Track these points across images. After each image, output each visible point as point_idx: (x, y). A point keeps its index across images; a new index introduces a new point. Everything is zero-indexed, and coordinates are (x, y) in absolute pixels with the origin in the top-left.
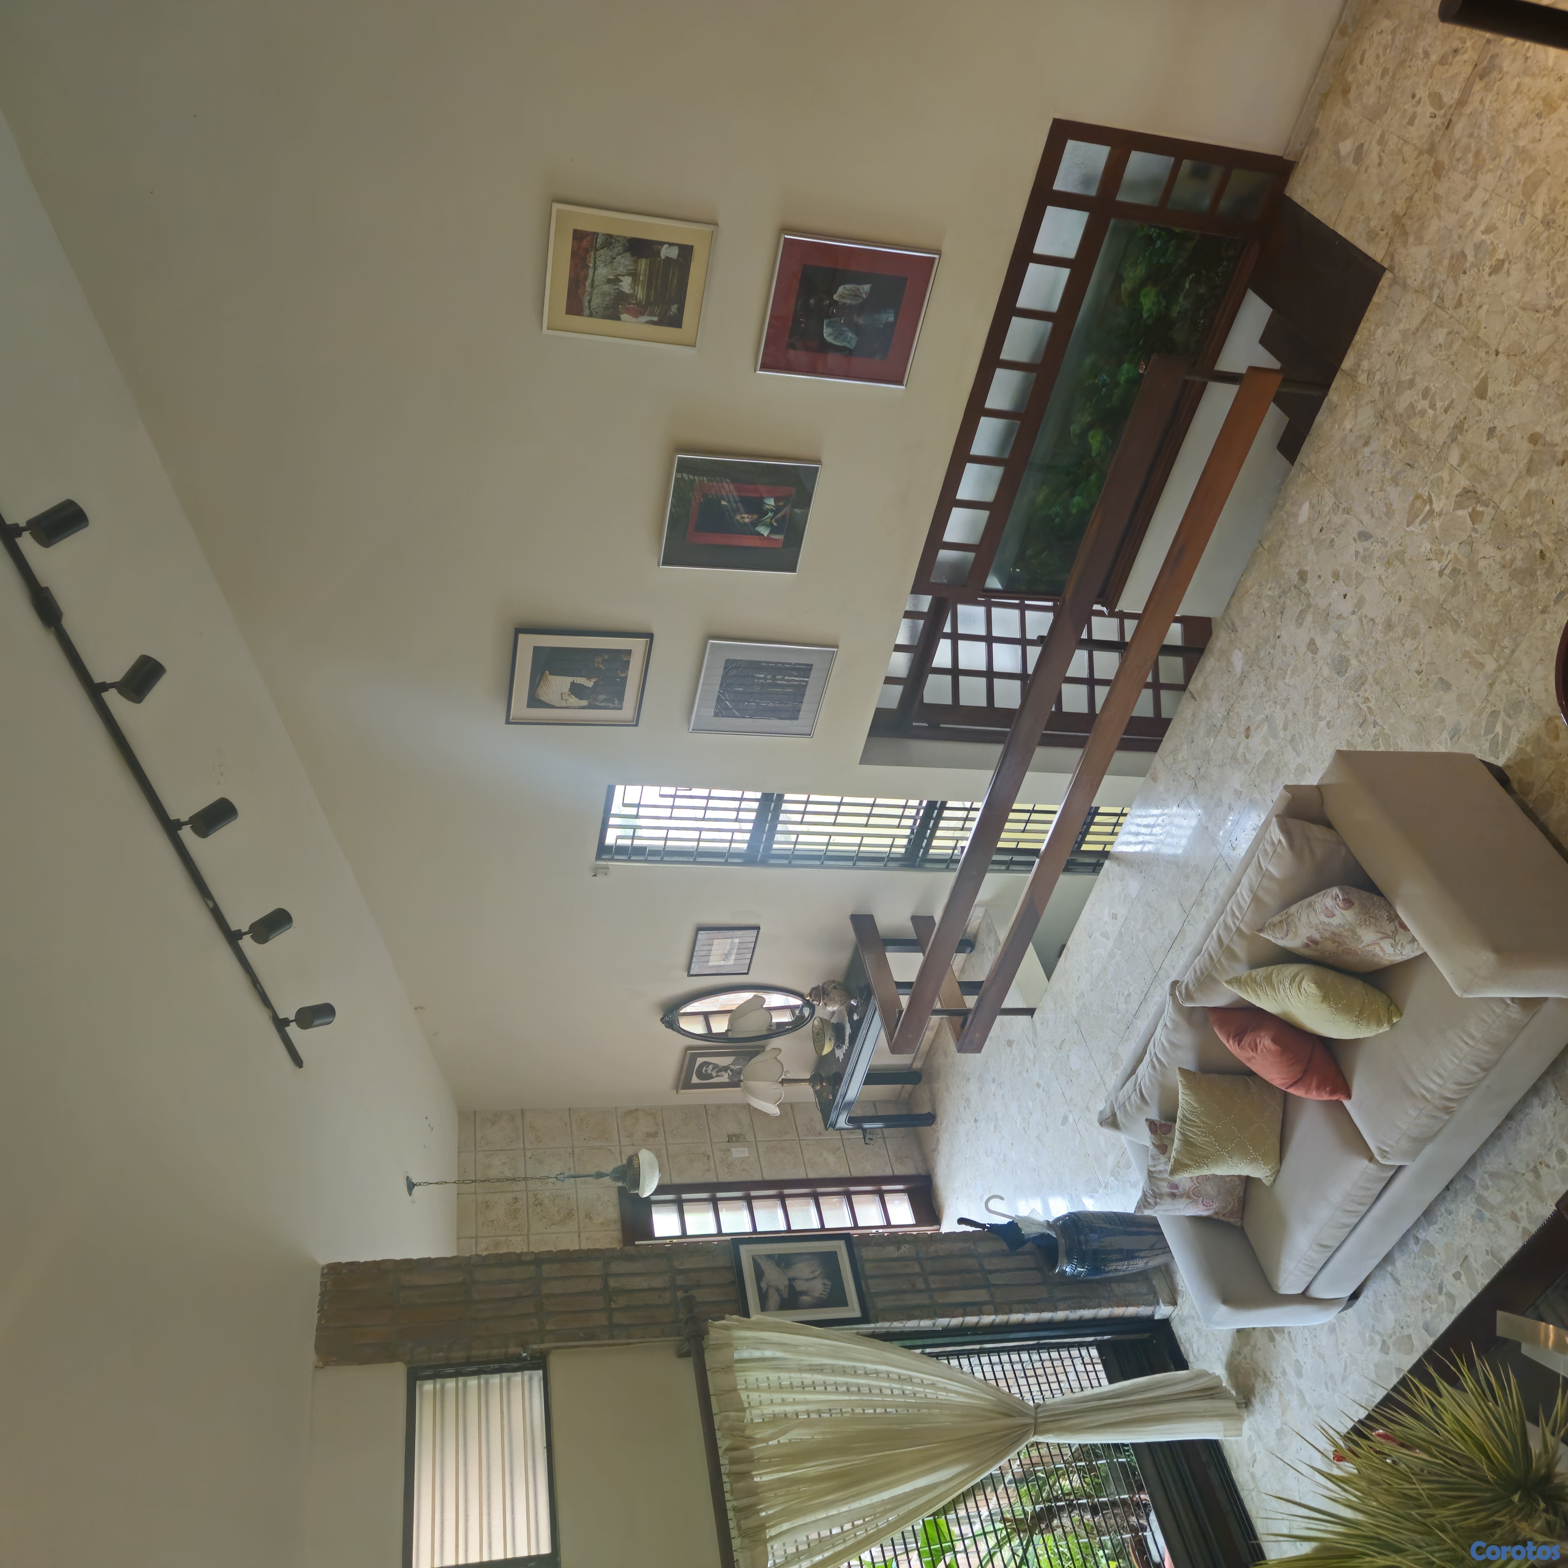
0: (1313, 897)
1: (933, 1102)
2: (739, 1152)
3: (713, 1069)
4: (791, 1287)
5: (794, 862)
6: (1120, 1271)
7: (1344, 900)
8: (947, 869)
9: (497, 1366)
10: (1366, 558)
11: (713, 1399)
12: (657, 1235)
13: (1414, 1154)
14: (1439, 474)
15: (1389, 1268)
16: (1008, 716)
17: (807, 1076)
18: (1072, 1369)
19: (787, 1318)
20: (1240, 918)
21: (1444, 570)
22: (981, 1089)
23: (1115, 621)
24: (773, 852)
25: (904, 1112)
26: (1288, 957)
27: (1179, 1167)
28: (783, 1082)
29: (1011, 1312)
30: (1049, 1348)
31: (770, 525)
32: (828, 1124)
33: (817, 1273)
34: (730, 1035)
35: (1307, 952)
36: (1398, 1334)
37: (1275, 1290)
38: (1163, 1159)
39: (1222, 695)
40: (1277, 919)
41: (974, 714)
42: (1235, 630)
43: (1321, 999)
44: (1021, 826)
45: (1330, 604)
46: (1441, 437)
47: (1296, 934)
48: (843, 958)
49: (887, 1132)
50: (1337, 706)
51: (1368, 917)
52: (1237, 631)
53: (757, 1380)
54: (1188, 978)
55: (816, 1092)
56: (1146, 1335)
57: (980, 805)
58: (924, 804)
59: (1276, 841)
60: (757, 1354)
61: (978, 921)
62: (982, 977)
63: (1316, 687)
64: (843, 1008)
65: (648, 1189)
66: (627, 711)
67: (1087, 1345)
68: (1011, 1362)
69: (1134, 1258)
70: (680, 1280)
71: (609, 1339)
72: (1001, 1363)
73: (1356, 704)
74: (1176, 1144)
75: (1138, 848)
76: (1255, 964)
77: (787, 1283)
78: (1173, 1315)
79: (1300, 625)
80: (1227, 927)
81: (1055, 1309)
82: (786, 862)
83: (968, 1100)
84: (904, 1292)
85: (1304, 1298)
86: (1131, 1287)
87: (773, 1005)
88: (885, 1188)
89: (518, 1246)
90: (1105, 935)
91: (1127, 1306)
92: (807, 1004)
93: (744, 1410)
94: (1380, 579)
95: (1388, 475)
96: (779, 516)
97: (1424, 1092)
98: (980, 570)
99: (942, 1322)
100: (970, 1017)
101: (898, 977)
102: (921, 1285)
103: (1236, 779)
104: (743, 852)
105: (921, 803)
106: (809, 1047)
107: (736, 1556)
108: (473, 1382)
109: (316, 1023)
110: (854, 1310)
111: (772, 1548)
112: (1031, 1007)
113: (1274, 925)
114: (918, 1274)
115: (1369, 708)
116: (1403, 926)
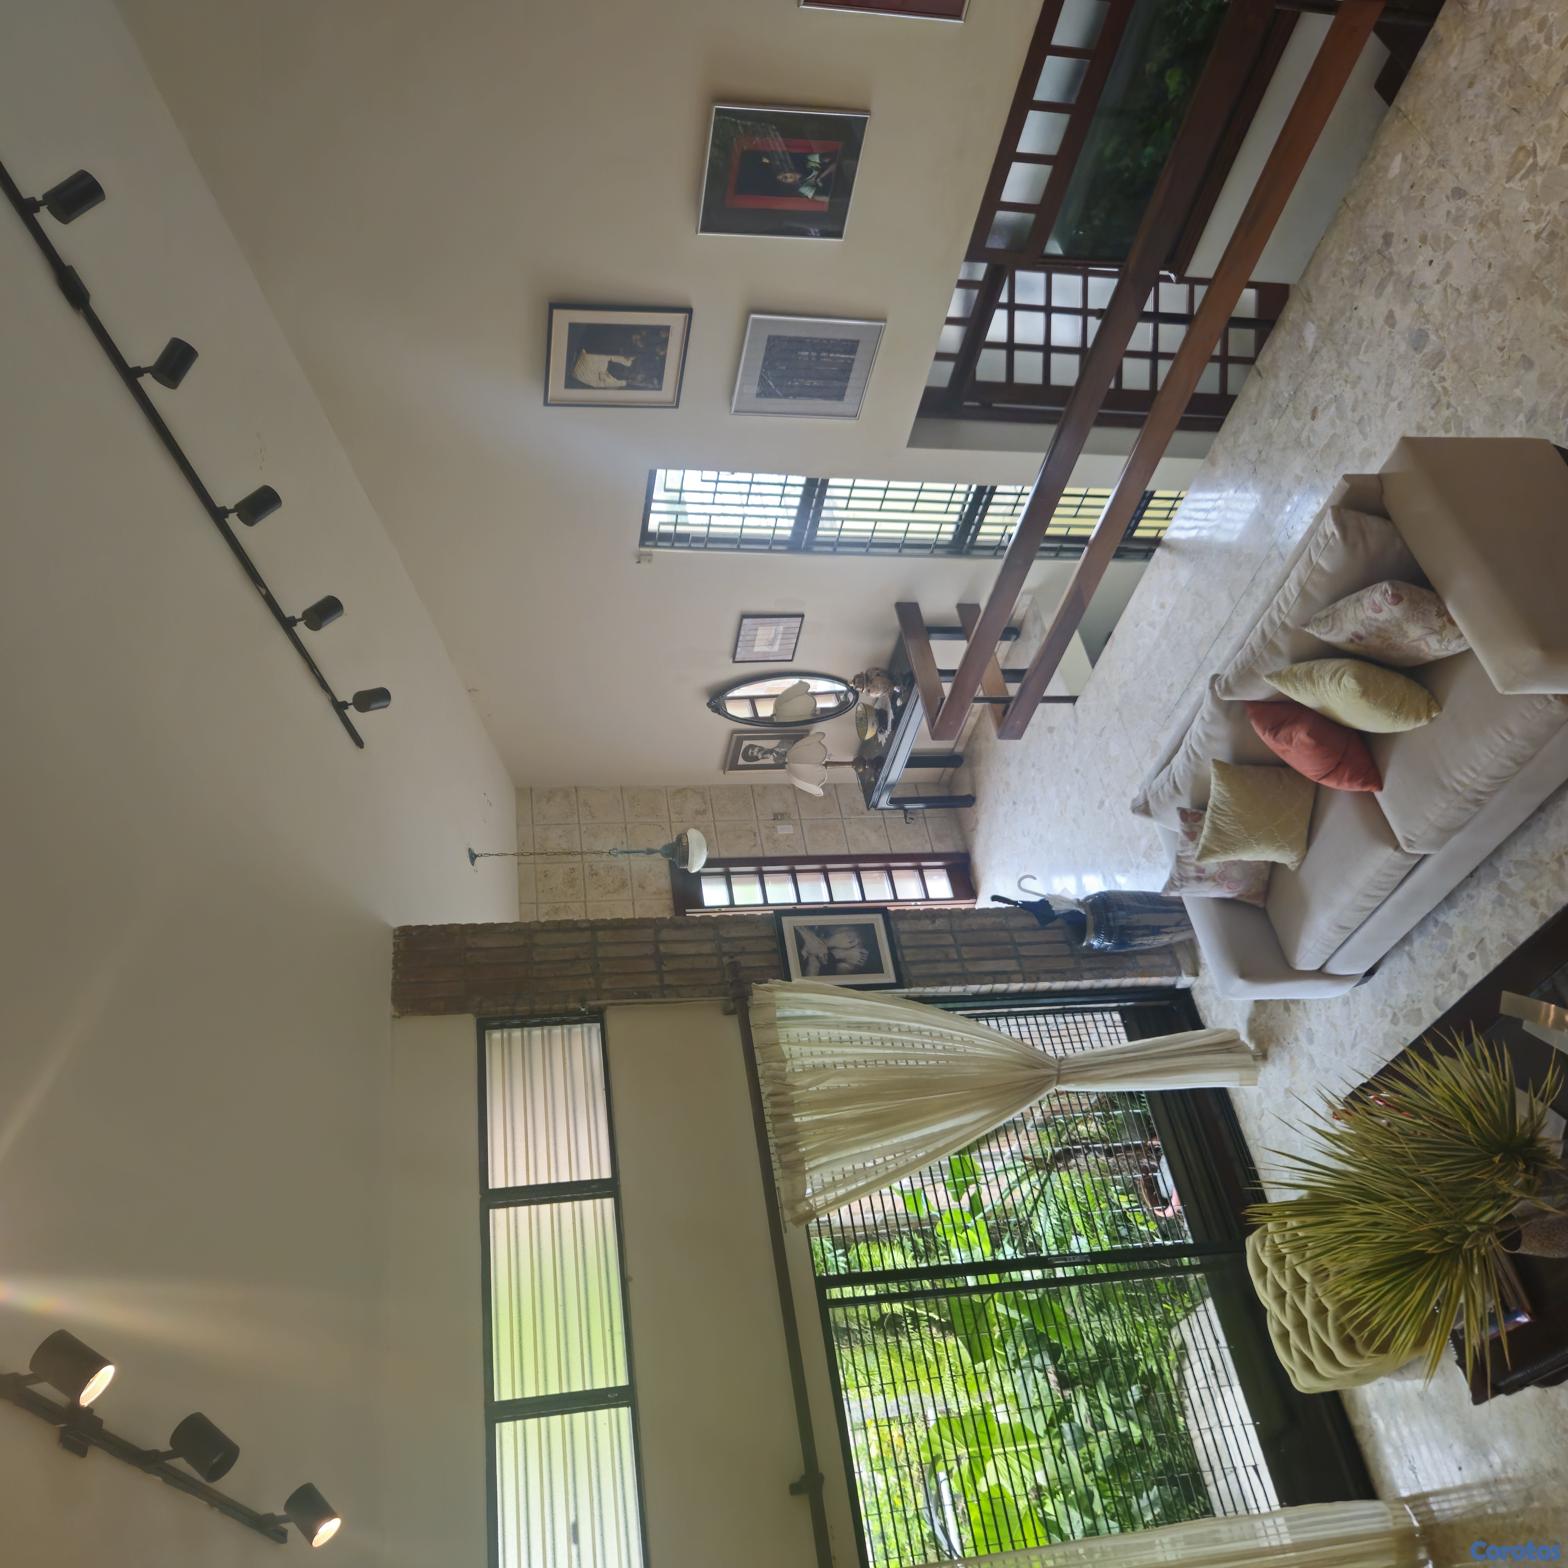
0: (1362, 592)
1: (974, 785)
2: (784, 830)
3: (759, 751)
4: (830, 956)
5: (839, 549)
6: (1145, 945)
7: (1393, 595)
8: (995, 556)
9: (558, 1019)
10: (1457, 220)
11: (757, 1052)
12: (707, 904)
13: (1439, 844)
15: (1407, 948)
16: (1063, 394)
17: (850, 759)
18: (1095, 1031)
19: (829, 982)
20: (1286, 612)
21: (1542, 232)
22: (1020, 773)
23: (1184, 288)
24: (818, 539)
25: (944, 793)
26: (1331, 652)
27: (1206, 852)
28: (827, 764)
29: (1038, 980)
30: (1073, 1012)
31: (814, 186)
32: (871, 805)
33: (857, 942)
34: (775, 720)
35: (1351, 647)
36: (1409, 1008)
37: (1293, 966)
38: (1191, 845)
39: (1290, 372)
40: (1323, 613)
41: (1029, 392)
42: (1309, 300)
43: (1358, 694)
44: (1073, 511)
45: (1413, 272)
47: (1341, 630)
48: (888, 645)
49: (928, 812)
50: (1410, 385)
51: (1417, 611)
52: (1311, 301)
53: (798, 1035)
54: (1229, 672)
55: (860, 775)
56: (1167, 1003)
57: (1030, 490)
58: (973, 488)
59: (1329, 533)
60: (798, 1013)
61: (1025, 609)
62: (1025, 666)
63: (1390, 365)
64: (886, 695)
65: (697, 864)
66: (667, 392)
67: (1110, 1010)
68: (1037, 1024)
70: (726, 947)
71: (661, 997)
72: (1028, 1025)
73: (1431, 384)
74: (1206, 831)
75: (1193, 533)
76: (1297, 659)
77: (826, 951)
78: (1194, 985)
79: (1379, 295)
80: (1271, 622)
81: (1081, 978)
82: (830, 549)
83: (1007, 784)
84: (938, 961)
85: (1321, 974)
86: (1156, 960)
87: (817, 691)
88: (924, 864)
89: (575, 913)
90: (1152, 624)
91: (1150, 976)
92: (851, 690)
93: (785, 1061)
94: (1470, 243)
95: (1491, 122)
96: (823, 175)
97: (1456, 785)
98: (1040, 232)
99: (973, 988)
100: (1012, 705)
101: (941, 665)
102: (955, 956)
103: (1298, 464)
104: (787, 539)
105: (970, 488)
106: (853, 731)
107: (777, 1184)
108: (537, 1032)
109: (373, 706)
110: (889, 977)
111: (811, 1177)
112: (1074, 694)
113: (1320, 620)
114: (951, 946)
115: (1444, 388)
116: (1452, 622)
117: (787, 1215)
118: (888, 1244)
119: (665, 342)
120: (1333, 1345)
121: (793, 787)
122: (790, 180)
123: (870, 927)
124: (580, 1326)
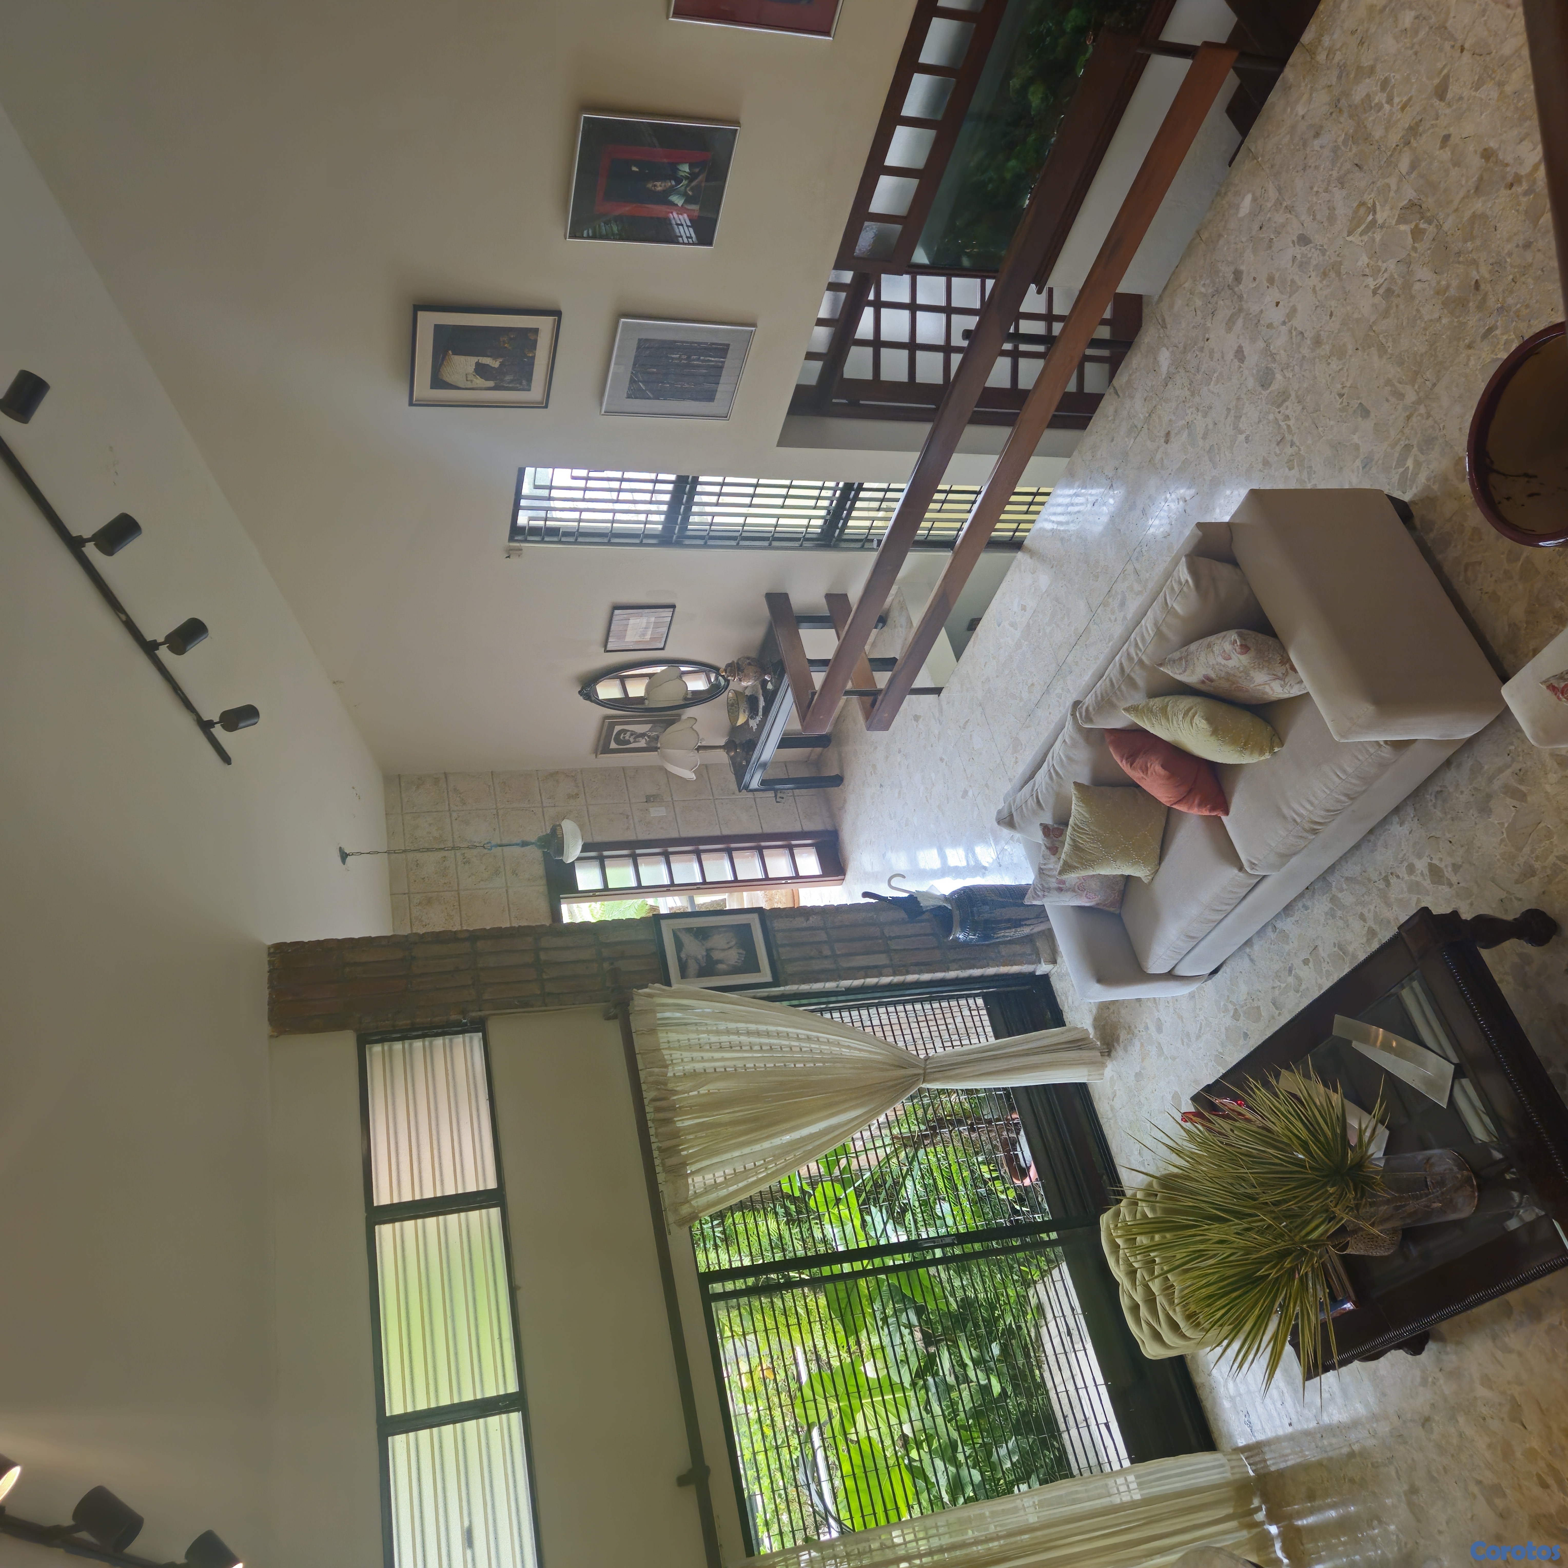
0: (1213, 639)
1: (842, 766)
2: (657, 812)
3: (632, 735)
4: (708, 956)
5: (710, 543)
6: (1007, 937)
7: (1241, 645)
8: (863, 548)
9: (439, 1030)
10: (1303, 265)
11: (638, 1057)
12: (580, 888)
13: (1277, 866)
14: (1387, 181)
15: (1248, 950)
16: (929, 392)
17: (722, 741)
18: (959, 1014)
20: (1143, 649)
21: (1379, 287)
22: (887, 757)
24: (689, 533)
25: (814, 773)
26: (1184, 690)
27: (1067, 868)
28: (699, 748)
29: (908, 973)
30: (940, 999)
31: (685, 194)
32: (743, 787)
33: (733, 943)
34: (645, 700)
35: (1202, 688)
36: (1249, 1005)
37: (1145, 971)
38: (1053, 859)
39: (1145, 395)
40: (1177, 655)
41: (895, 390)
42: (1164, 327)
43: (1211, 733)
45: (1262, 311)
46: (1394, 138)
47: (1193, 672)
48: (758, 633)
49: (797, 792)
50: (1257, 420)
51: (1262, 659)
52: (1166, 328)
53: (679, 1041)
54: (1089, 700)
55: (731, 758)
56: (1027, 987)
58: (841, 485)
59: (1183, 581)
62: (896, 655)
63: (1238, 399)
64: (758, 683)
65: (573, 851)
66: (536, 393)
67: (974, 996)
68: (906, 1011)
69: (1021, 926)
70: (606, 953)
71: (543, 1006)
73: (1276, 421)
74: (1066, 848)
76: (1153, 694)
77: (705, 953)
78: (1052, 972)
80: (1129, 657)
81: (948, 969)
82: (701, 542)
83: (874, 766)
84: (811, 958)
85: (1171, 976)
86: (1017, 948)
88: (794, 842)
90: (1013, 625)
91: (1012, 965)
93: (666, 1066)
94: (1314, 290)
95: (1335, 174)
97: (1296, 816)
98: (907, 241)
99: (846, 983)
100: (880, 698)
101: (810, 653)
102: (828, 952)
104: (658, 533)
105: (838, 484)
106: (723, 716)
107: (661, 1188)
108: (418, 1044)
109: (241, 725)
110: (766, 975)
111: (693, 1181)
112: (939, 686)
113: (1174, 661)
114: (825, 942)
115: (1288, 426)
116: (1293, 669)
117: (670, 1218)
118: (762, 1212)
119: (533, 346)
120: (1179, 1319)
121: (667, 772)
122: (659, 189)
123: (748, 927)
124: (470, 1335)
